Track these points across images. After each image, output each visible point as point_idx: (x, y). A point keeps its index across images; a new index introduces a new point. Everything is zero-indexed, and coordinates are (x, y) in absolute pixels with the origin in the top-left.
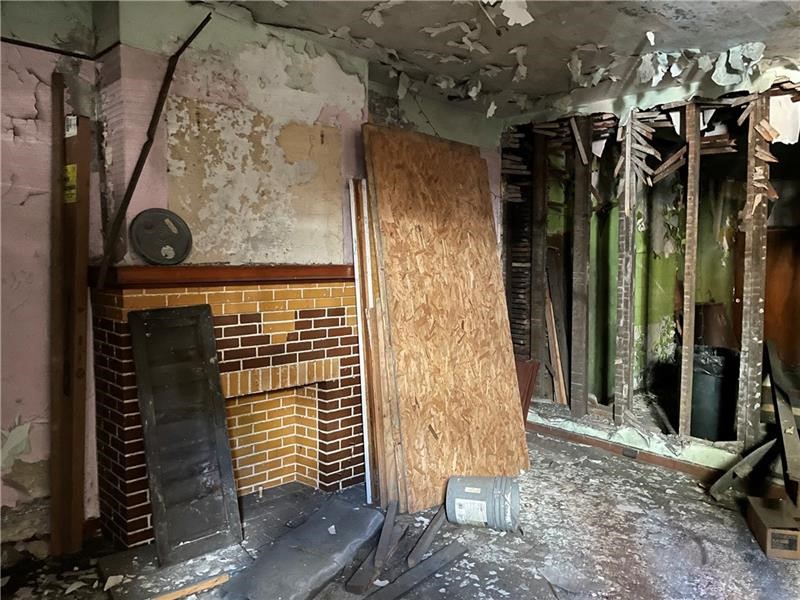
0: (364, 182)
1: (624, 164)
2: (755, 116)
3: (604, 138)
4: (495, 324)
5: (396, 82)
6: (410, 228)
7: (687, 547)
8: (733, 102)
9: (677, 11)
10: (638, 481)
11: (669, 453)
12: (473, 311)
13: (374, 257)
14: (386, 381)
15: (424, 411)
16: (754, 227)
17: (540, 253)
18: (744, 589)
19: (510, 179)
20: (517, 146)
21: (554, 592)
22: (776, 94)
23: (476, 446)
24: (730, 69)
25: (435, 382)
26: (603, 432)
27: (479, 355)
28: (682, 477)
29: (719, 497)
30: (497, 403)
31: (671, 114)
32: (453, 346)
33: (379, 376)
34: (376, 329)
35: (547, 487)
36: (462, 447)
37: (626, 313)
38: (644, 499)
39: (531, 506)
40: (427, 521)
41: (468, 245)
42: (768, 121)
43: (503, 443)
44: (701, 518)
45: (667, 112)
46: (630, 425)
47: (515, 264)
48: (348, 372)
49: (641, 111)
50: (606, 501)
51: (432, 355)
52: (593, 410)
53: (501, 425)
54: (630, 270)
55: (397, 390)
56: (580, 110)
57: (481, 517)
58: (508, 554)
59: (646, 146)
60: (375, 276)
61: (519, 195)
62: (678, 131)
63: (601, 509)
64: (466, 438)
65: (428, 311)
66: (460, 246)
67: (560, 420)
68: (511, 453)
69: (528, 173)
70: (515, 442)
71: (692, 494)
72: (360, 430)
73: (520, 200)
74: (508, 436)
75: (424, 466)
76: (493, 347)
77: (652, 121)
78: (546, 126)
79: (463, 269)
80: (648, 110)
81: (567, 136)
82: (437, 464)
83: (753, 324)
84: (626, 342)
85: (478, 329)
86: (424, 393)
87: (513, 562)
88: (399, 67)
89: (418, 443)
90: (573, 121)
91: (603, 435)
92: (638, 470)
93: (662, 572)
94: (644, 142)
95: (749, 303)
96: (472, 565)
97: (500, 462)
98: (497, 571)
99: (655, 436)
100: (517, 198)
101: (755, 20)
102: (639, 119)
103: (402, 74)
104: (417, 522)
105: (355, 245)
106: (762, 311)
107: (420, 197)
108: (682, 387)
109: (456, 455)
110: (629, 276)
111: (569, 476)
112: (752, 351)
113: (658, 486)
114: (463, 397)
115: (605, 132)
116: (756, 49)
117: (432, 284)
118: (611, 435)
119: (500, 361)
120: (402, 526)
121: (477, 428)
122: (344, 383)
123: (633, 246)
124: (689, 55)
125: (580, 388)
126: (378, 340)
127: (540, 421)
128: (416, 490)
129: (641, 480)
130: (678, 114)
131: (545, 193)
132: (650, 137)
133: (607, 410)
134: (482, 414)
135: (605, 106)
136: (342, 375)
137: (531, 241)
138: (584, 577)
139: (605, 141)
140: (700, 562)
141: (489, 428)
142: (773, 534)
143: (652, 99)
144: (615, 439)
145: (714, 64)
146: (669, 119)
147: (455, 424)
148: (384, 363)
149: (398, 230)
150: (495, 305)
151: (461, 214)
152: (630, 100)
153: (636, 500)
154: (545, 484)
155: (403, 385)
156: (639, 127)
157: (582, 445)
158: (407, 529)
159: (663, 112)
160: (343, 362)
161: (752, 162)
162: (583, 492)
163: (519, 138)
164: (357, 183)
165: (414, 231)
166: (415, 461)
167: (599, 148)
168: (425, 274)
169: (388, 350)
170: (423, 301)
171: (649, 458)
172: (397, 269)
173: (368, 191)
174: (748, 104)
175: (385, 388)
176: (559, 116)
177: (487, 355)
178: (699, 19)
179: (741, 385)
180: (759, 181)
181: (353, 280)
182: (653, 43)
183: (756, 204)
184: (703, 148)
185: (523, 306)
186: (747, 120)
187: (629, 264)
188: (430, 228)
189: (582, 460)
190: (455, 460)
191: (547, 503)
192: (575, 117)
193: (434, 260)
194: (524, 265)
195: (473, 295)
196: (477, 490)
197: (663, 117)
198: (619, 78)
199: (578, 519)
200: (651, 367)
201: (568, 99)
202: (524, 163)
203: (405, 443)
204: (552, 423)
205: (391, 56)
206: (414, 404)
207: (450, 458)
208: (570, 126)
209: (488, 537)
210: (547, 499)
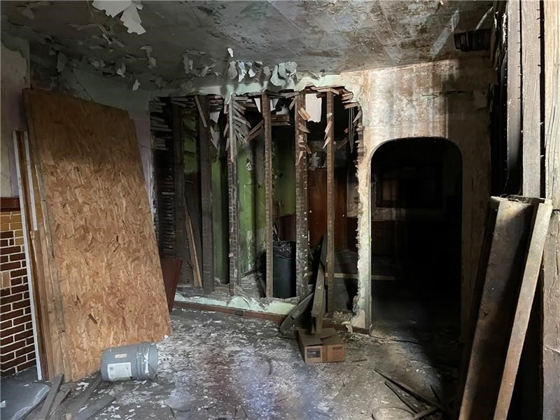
0: (26, 134)
1: (229, 129)
2: (298, 104)
3: (218, 111)
4: (144, 237)
5: (55, 59)
6: (69, 169)
7: (262, 366)
8: (287, 95)
9: (243, 38)
10: (241, 330)
11: (260, 309)
12: (126, 228)
13: (36, 191)
14: (50, 285)
15: (85, 304)
16: (300, 170)
17: (180, 185)
18: (289, 386)
19: (158, 134)
20: (161, 111)
21: (173, 414)
22: (308, 92)
23: (129, 324)
24: (280, 77)
25: (94, 282)
26: (223, 302)
27: (131, 259)
28: (268, 323)
29: (285, 332)
30: (146, 291)
31: (256, 99)
32: (110, 254)
33: (43, 282)
34: (39, 246)
35: (182, 345)
36: (117, 327)
37: (234, 224)
38: (242, 341)
39: (168, 359)
40: (86, 385)
41: (120, 181)
42: (305, 109)
43: (151, 319)
44: (274, 347)
45: (253, 97)
46: (239, 295)
47: (163, 193)
48: (19, 281)
49: (237, 96)
50: (220, 346)
51: (91, 262)
52: (218, 288)
53: (149, 307)
54: (235, 196)
55: (60, 292)
56: (201, 91)
57: (127, 373)
58: (144, 395)
59: (241, 118)
60: (38, 205)
61: (164, 146)
62: (259, 110)
63: (215, 352)
64: (121, 319)
65: (86, 230)
66: (114, 181)
67: (197, 297)
68: (157, 325)
69: (170, 130)
70: (160, 317)
71: (271, 333)
72: (30, 326)
73: (165, 149)
74: (155, 314)
75: (85, 346)
76: (142, 252)
77: (245, 103)
78: (179, 100)
79: (117, 199)
80: (241, 96)
81: (194, 107)
82: (97, 342)
83: (301, 227)
84: (235, 242)
85: (130, 241)
86: (84, 291)
87: (149, 400)
88: (57, 48)
89: (80, 329)
90: (196, 97)
91: (223, 304)
92: (243, 323)
93: (243, 385)
94: (240, 116)
95: (299, 214)
96: (117, 408)
97: (149, 333)
98: (136, 408)
99: (253, 300)
100: (163, 147)
101: (288, 49)
102: (236, 101)
103: (60, 53)
104: (78, 386)
105: (19, 182)
106: (306, 219)
107: (78, 146)
108: (267, 267)
109: (112, 333)
110: (235, 200)
111: (198, 334)
112: (302, 243)
113: (252, 331)
114: (118, 290)
115: (217, 107)
116: (292, 65)
117: (90, 210)
118: (228, 303)
119: (148, 262)
120: (65, 392)
121: (131, 311)
122: (14, 290)
123: (237, 181)
124: (258, 66)
125: (209, 274)
126: (42, 255)
127: (183, 299)
128: (79, 364)
129: (244, 329)
130: (259, 99)
131: (181, 145)
132: (243, 113)
133: (226, 287)
134: (134, 301)
135: (216, 90)
136: (12, 285)
137: (173, 177)
138: (195, 399)
139: (219, 113)
140: (267, 374)
141: (140, 310)
142: (308, 349)
143: (243, 89)
144: (230, 305)
145: (271, 72)
146: (254, 102)
147: (112, 311)
148: (48, 272)
149: (58, 171)
150: (143, 222)
151: (114, 158)
152: (230, 88)
153: (238, 342)
154: (181, 342)
155: (66, 288)
156: (236, 106)
157: (210, 312)
158: (70, 393)
159: (250, 98)
160: (13, 274)
161: (297, 132)
162: (205, 343)
163: (163, 106)
164: (19, 134)
165: (73, 170)
166: (77, 342)
167: (215, 116)
168: (84, 203)
169: (51, 262)
170: (82, 222)
171: (250, 314)
172: (58, 200)
173: (29, 140)
174: (294, 97)
175: (50, 290)
176: (187, 93)
177: (137, 258)
178: (256, 44)
179: (297, 263)
180: (301, 143)
181: (19, 209)
182: (232, 56)
183: (300, 157)
184: (273, 121)
185: (171, 222)
186: (294, 107)
187: (235, 193)
188: (87, 169)
189: (208, 322)
190: (112, 337)
191: (180, 355)
192: (198, 95)
193: (92, 192)
194: (170, 194)
195: (126, 217)
196: (124, 356)
197: (250, 100)
198: (220, 74)
199: (198, 361)
200: (259, 256)
201: (190, 83)
202: (165, 124)
203: (68, 331)
204: (191, 300)
205: (47, 40)
206: (76, 300)
207: (108, 335)
208: (195, 100)
209: (133, 386)
210: (180, 352)
